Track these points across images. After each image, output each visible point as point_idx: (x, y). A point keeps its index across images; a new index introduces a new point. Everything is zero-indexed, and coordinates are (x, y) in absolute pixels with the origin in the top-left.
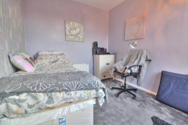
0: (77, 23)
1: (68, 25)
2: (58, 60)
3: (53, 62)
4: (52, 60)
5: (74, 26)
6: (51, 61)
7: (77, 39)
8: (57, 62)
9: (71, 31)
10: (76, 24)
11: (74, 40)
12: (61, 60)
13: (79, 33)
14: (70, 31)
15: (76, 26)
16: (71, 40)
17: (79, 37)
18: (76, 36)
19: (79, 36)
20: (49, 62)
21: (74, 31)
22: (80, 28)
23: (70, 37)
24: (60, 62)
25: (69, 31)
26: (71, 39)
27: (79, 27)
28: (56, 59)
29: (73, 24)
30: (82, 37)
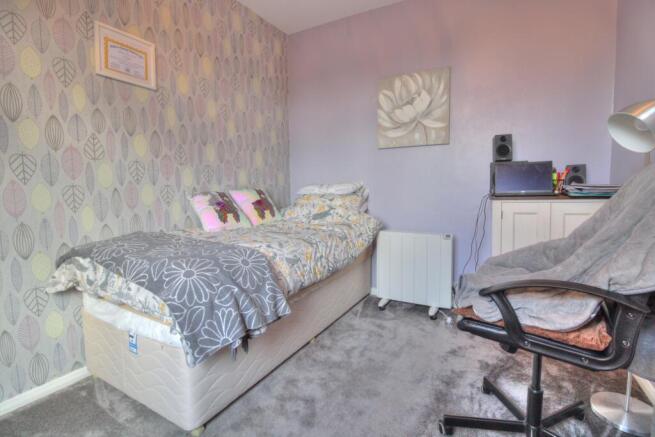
0: (419, 78)
1: (385, 95)
2: (332, 212)
3: (316, 217)
4: (315, 211)
5: (409, 92)
6: (313, 213)
7: (417, 136)
8: (329, 219)
9: (398, 112)
10: (416, 81)
11: (406, 142)
12: (340, 211)
13: (427, 114)
14: (393, 112)
15: (413, 87)
16: (394, 144)
17: (425, 127)
18: (414, 125)
19: (427, 122)
20: (308, 216)
21: (408, 108)
22: (429, 92)
23: (392, 134)
24: (337, 219)
25: (388, 114)
26: (395, 139)
27: (427, 88)
28: (327, 209)
29: (405, 85)
30: (440, 125)
